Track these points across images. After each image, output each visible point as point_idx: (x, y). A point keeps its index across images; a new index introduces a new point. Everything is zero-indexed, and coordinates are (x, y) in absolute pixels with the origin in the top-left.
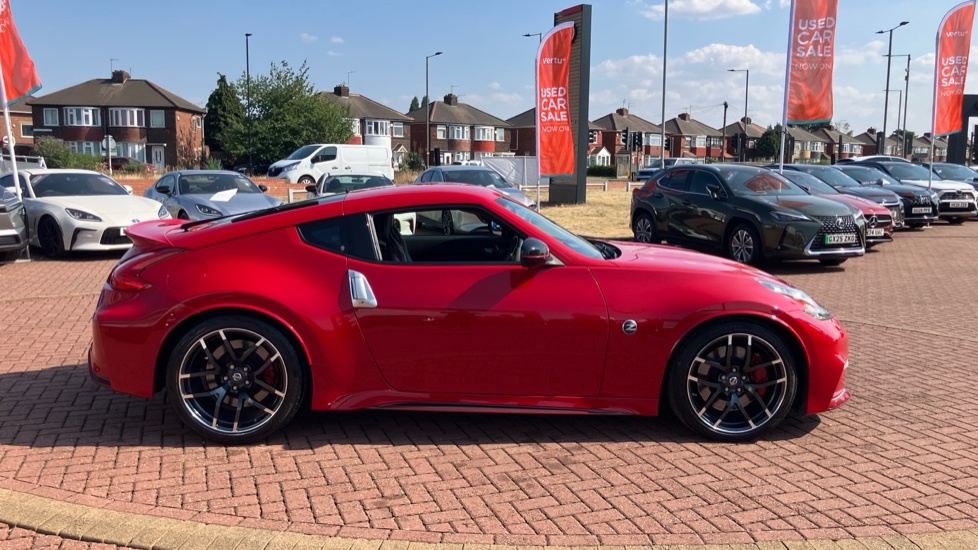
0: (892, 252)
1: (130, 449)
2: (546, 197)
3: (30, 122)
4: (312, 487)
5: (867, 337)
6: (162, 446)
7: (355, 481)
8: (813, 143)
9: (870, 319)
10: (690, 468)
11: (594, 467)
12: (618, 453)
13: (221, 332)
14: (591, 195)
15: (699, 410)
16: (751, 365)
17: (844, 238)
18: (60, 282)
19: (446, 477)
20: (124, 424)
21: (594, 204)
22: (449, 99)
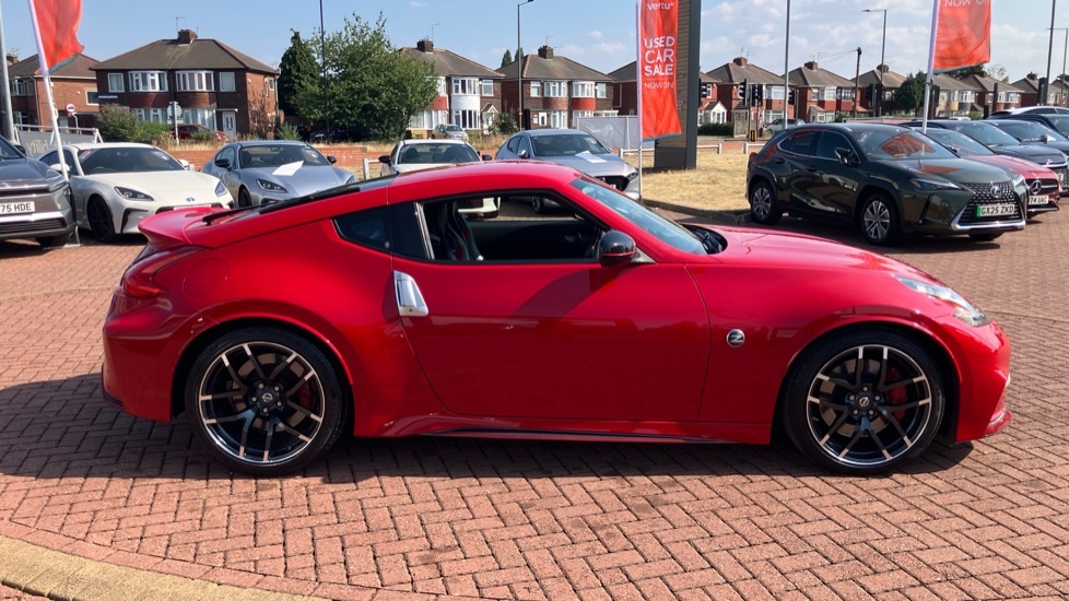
0: (1058, 223)
1: (147, 481)
2: (650, 163)
3: (94, 89)
4: (349, 534)
5: (1030, 334)
6: (183, 478)
7: (401, 527)
8: (961, 92)
9: (1033, 309)
10: (809, 513)
11: (690, 510)
12: (719, 490)
13: (246, 346)
14: (702, 159)
15: (821, 437)
16: (886, 383)
17: (1000, 209)
18: (106, 270)
19: (510, 521)
20: (145, 449)
21: (706, 170)
22: (543, 52)
